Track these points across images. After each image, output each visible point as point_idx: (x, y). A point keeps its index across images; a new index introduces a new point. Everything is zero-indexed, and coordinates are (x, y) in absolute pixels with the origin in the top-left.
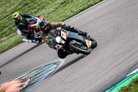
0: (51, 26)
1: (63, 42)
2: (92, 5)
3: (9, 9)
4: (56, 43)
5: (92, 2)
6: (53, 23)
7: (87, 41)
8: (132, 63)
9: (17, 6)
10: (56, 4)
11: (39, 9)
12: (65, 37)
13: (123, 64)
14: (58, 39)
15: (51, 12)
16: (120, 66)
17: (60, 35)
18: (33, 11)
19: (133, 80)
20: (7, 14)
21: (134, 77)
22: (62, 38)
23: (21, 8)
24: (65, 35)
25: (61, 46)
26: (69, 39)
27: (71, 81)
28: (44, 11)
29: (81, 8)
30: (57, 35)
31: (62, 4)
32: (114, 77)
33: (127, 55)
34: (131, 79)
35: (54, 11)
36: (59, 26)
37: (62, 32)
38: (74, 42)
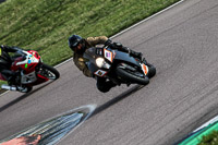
0: (87, 43)
1: (108, 66)
2: (139, 20)
3: (8, 26)
4: (97, 68)
5: (138, 16)
6: (90, 39)
7: (142, 65)
8: (203, 111)
9: (21, 21)
10: (82, 19)
11: (55, 26)
12: (110, 59)
13: (187, 114)
14: (99, 62)
15: (75, 31)
16: (183, 116)
17: (103, 56)
18: (46, 29)
19: (203, 137)
20: (4, 34)
21: (204, 133)
22: (106, 60)
23: (27, 24)
24: (110, 55)
25: (104, 72)
26: (116, 62)
27: (106, 140)
28: (63, 29)
29: (122, 25)
30: (98, 56)
31: (92, 17)
32: (174, 132)
33: (195, 99)
34: (200, 137)
35: (79, 29)
36: (100, 42)
37: (106, 51)
38: (125, 65)
